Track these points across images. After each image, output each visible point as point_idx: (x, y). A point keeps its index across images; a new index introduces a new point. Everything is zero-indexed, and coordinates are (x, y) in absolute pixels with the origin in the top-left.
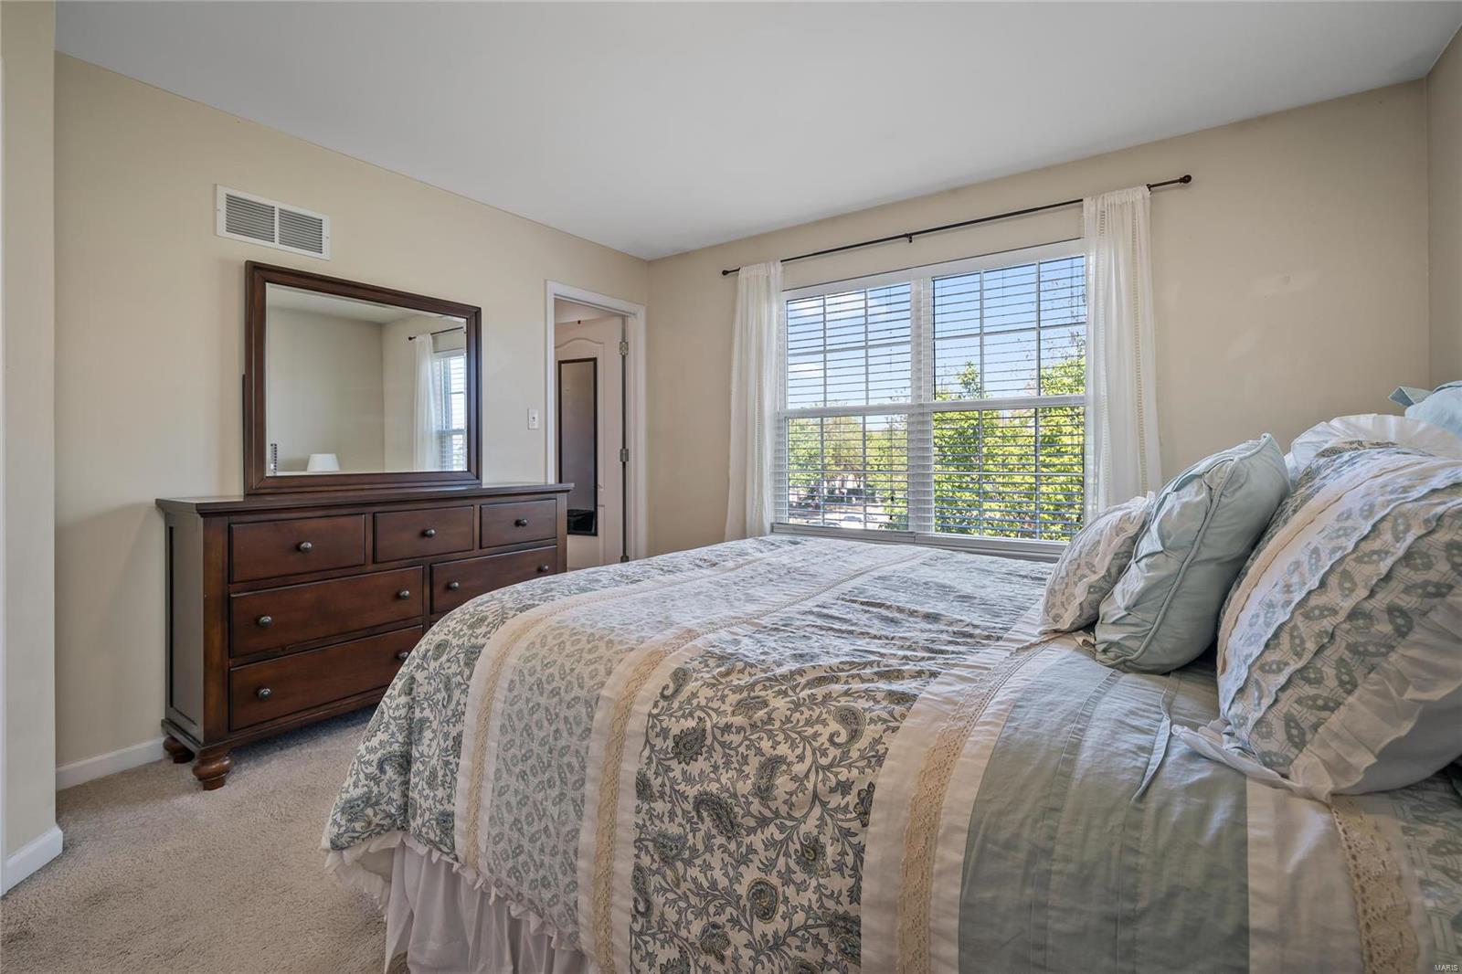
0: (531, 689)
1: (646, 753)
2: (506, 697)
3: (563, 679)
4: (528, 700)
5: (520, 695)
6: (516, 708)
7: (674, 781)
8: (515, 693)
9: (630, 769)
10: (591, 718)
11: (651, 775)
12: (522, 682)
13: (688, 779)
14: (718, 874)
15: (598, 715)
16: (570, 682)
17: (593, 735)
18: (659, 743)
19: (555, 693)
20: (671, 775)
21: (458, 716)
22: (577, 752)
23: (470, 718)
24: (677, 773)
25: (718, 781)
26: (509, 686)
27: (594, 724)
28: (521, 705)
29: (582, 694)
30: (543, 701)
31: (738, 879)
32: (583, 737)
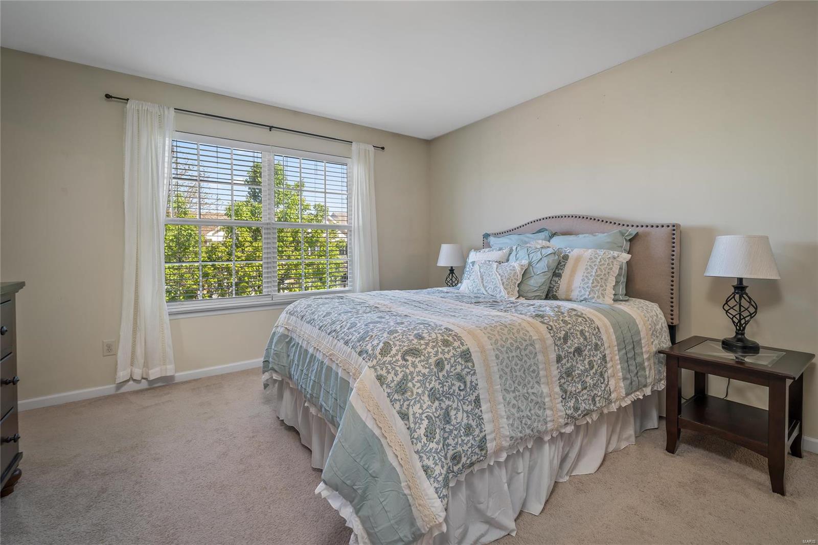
0: (507, 353)
1: (556, 348)
2: (497, 363)
3: (517, 342)
4: (508, 358)
5: (504, 358)
6: (504, 364)
7: (567, 351)
8: (501, 358)
9: (553, 356)
10: (535, 348)
11: (561, 353)
12: (501, 352)
13: (570, 347)
14: (581, 367)
15: (537, 346)
16: (520, 342)
17: (538, 354)
18: (559, 343)
19: (518, 348)
20: (565, 349)
21: (474, 387)
22: (534, 363)
23: (482, 384)
24: (566, 348)
25: (575, 343)
26: (496, 357)
27: (537, 350)
28: (506, 361)
29: (528, 342)
30: (514, 354)
31: (585, 365)
32: (534, 358)
